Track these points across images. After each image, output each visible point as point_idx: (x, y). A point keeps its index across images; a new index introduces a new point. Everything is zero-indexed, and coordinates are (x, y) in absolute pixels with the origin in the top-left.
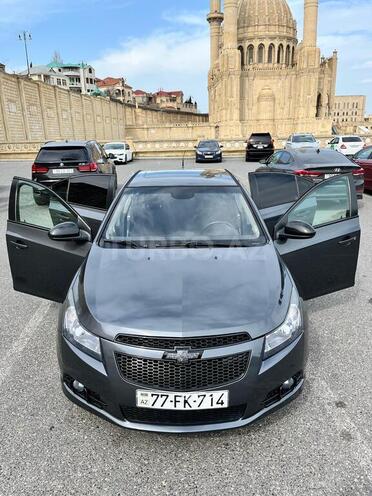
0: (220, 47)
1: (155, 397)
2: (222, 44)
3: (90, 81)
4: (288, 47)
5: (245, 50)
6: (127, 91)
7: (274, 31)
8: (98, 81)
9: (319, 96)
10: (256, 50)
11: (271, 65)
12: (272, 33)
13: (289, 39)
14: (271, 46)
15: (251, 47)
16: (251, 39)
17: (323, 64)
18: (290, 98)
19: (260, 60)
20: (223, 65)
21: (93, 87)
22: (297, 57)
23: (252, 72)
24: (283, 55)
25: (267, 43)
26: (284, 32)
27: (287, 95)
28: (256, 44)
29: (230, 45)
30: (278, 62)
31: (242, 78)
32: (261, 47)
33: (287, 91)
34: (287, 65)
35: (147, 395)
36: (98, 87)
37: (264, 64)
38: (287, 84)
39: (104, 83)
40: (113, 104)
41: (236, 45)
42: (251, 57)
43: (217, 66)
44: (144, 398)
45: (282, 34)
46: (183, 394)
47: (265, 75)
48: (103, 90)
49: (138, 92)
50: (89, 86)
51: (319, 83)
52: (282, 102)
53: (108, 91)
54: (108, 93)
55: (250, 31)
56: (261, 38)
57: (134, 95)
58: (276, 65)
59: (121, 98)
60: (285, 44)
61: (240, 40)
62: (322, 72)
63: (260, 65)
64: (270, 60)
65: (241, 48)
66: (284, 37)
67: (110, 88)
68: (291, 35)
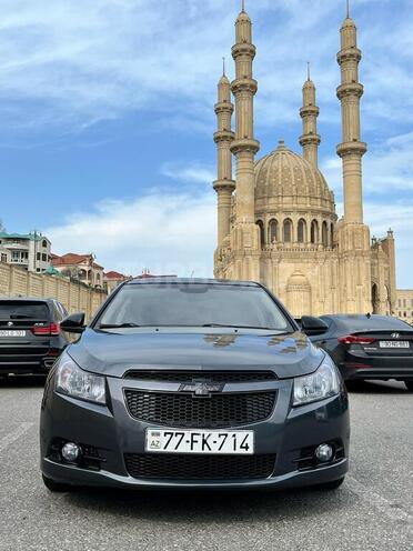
0: (231, 220)
1: (169, 436)
2: (234, 217)
3: (42, 257)
4: (325, 223)
5: (266, 226)
6: (95, 272)
7: (304, 204)
8: (53, 258)
9: (374, 288)
10: (281, 226)
11: (302, 246)
12: (302, 206)
13: (325, 214)
14: (302, 222)
15: (274, 222)
16: (274, 212)
17: (375, 246)
18: (333, 288)
19: (287, 238)
20: (236, 243)
21: (47, 265)
22: (338, 236)
23: (275, 252)
24: (319, 233)
25: (295, 218)
26: (318, 205)
27: (328, 284)
28: (281, 218)
29: (245, 219)
30: (312, 241)
31: (262, 259)
32: (288, 222)
33: (327, 278)
34: (325, 246)
35: (158, 434)
36: (53, 265)
37: (293, 244)
38: (327, 270)
39: (62, 261)
40: (73, 288)
41: (252, 218)
42: (274, 234)
43: (227, 244)
44: (155, 439)
45: (315, 207)
46: (201, 431)
47: (294, 257)
48: (59, 269)
49: (112, 275)
50: (40, 264)
51: (373, 271)
52: (321, 292)
53: (68, 271)
54: (67, 273)
55: (272, 203)
56: (286, 212)
57: (106, 278)
58: (309, 245)
59: (86, 282)
60: (320, 220)
61: (258, 213)
62: (375, 256)
63: (288, 245)
64: (300, 239)
65: (260, 223)
66: (318, 212)
67: (71, 268)
68: (328, 209)
